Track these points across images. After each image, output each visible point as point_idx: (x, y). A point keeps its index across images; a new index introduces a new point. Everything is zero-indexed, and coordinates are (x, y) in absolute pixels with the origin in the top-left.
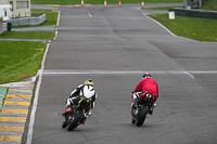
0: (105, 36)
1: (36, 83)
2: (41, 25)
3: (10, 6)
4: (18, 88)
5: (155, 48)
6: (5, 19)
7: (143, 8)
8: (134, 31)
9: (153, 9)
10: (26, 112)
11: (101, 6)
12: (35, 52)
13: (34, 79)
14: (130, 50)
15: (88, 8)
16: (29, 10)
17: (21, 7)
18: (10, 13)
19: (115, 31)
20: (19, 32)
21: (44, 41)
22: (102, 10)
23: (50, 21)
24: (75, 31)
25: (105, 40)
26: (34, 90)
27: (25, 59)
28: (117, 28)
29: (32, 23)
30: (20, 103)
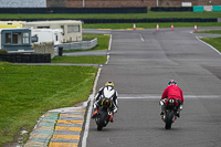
0: (157, 60)
1: (87, 108)
2: (93, 49)
3: (61, 30)
4: (69, 113)
5: (208, 72)
6: (56, 43)
7: (196, 32)
8: (186, 55)
9: (206, 32)
10: (78, 137)
11: (153, 30)
12: (86, 77)
13: (86, 104)
14: (182, 74)
15: (140, 32)
16: (80, 34)
17: (73, 31)
18: (61, 38)
19: (168, 55)
20: (70, 57)
21: (95, 66)
22: (154, 33)
23: (102, 45)
24: (127, 56)
25: (157, 64)
26: (86, 116)
27: (76, 83)
28: (169, 52)
29: (83, 48)
30: (72, 129)
